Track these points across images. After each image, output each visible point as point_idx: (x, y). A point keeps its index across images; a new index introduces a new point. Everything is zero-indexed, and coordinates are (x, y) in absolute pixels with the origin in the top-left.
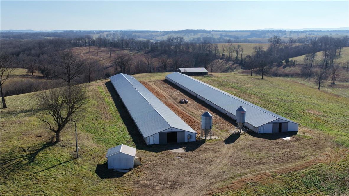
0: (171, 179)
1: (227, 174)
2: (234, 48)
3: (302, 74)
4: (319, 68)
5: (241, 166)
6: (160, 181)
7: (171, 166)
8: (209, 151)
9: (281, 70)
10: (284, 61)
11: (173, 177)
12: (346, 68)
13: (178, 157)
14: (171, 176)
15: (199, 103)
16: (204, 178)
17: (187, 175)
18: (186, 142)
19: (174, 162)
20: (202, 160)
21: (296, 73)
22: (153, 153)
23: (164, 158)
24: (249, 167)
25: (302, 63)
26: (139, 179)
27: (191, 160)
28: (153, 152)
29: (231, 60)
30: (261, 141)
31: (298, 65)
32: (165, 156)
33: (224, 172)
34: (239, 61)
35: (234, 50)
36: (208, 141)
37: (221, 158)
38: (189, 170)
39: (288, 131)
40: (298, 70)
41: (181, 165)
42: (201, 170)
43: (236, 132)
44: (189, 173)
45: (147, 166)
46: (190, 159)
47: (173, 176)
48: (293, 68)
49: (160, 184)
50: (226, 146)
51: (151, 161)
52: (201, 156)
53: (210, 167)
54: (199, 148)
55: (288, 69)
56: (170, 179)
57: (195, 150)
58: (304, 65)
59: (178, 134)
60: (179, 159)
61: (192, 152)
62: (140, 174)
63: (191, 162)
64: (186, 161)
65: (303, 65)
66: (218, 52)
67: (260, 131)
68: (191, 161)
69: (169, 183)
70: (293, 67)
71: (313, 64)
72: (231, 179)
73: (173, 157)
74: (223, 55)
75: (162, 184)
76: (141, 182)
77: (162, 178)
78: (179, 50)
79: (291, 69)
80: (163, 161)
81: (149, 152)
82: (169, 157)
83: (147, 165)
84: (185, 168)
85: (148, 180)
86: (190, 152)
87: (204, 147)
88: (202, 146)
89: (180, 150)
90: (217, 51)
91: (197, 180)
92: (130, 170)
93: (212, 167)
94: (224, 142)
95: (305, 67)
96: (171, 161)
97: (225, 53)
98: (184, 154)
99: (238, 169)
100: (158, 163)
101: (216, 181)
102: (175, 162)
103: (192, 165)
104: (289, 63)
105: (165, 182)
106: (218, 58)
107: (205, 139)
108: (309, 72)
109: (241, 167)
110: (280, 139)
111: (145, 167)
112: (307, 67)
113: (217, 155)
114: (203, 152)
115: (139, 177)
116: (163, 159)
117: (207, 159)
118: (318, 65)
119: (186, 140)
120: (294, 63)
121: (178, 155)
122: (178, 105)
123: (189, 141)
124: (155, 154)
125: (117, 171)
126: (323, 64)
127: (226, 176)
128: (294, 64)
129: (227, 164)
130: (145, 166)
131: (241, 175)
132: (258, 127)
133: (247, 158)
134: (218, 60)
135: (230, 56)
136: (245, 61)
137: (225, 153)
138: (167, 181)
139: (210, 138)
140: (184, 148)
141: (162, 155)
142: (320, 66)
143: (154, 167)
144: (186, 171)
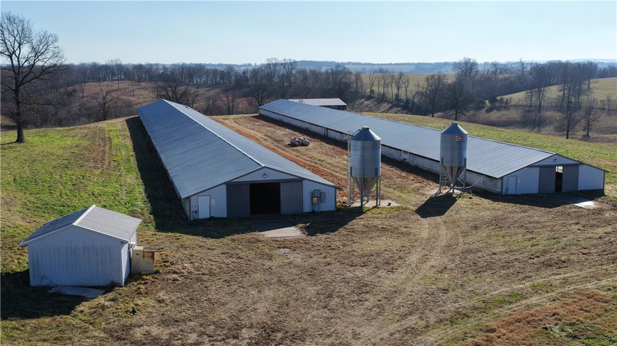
0: (255, 318)
1: (457, 296)
2: (393, 78)
3: (524, 122)
4: (554, 110)
5: (493, 271)
6: (212, 327)
7: (258, 276)
8: (378, 233)
9: (482, 115)
10: (487, 101)
11: (261, 312)
12: (605, 109)
13: (282, 251)
14: (258, 305)
15: (336, 146)
16: (379, 314)
17: (314, 302)
18: (309, 213)
19: (268, 263)
20: (362, 256)
21: (512, 120)
22: (205, 239)
23: (238, 251)
24: (521, 276)
25: (521, 103)
26: (135, 320)
27: (325, 257)
28: (205, 236)
29: (385, 101)
30: (518, 210)
31: (515, 106)
32: (240, 247)
33: (445, 291)
34: (401, 102)
35: (391, 83)
36: (370, 210)
37: (419, 250)
38: (320, 287)
39: (579, 189)
40: (514, 114)
41: (294, 271)
42: (363, 288)
43: (440, 192)
44: (322, 297)
45: (175, 276)
46: (323, 255)
47: (261, 307)
48: (505, 112)
49: (209, 336)
50: (425, 221)
51: (191, 263)
52: (356, 247)
53: (391, 276)
54: (346, 226)
55: (497, 114)
56: (249, 317)
57: (336, 230)
58: (527, 106)
59: (283, 188)
60: (285, 255)
61: (326, 236)
62: (140, 302)
63: (324, 263)
64: (311, 260)
65: (523, 106)
66: (362, 86)
67: (507, 189)
68: (325, 260)
69: (245, 333)
70: (504, 110)
71: (542, 104)
72: (475, 314)
73: (267, 251)
74: (372, 91)
75: (219, 338)
76: (137, 329)
77: (222, 314)
78: (288, 84)
79: (502, 113)
80: (233, 260)
81: (192, 237)
82: (253, 250)
83: (175, 273)
84: (305, 280)
85: (165, 323)
86: (320, 236)
87: (362, 223)
88: (354, 221)
89: (292, 232)
90: (359, 84)
91: (351, 319)
92: (109, 288)
93: (399, 276)
94: (417, 213)
95: (528, 109)
96: (260, 261)
97: (375, 89)
98: (302, 241)
99: (488, 280)
100: (214, 267)
101: (424, 323)
102: (271, 264)
103: (329, 270)
104: (496, 104)
105: (230, 329)
106: (362, 98)
107: (361, 207)
108: (537, 118)
109: (495, 276)
110: (568, 206)
111: (168, 280)
112: (531, 109)
113: (407, 244)
114: (360, 236)
115: (134, 312)
116: (235, 256)
117: (378, 255)
118: (551, 106)
119: (307, 208)
120: (507, 103)
121: (282, 244)
122: (286, 149)
123: (316, 210)
124: (210, 242)
125: (59, 294)
126: (562, 105)
127: (457, 305)
128: (506, 106)
129: (445, 268)
130: (168, 276)
131: (507, 298)
132: (502, 178)
133: (503, 249)
134: (363, 100)
135: (384, 93)
136: (413, 101)
137: (429, 239)
138: (239, 327)
139: (375, 205)
140: (301, 225)
141: (233, 245)
142: (556, 106)
143: (199, 280)
144: (311, 291)
